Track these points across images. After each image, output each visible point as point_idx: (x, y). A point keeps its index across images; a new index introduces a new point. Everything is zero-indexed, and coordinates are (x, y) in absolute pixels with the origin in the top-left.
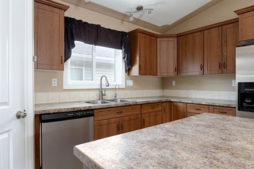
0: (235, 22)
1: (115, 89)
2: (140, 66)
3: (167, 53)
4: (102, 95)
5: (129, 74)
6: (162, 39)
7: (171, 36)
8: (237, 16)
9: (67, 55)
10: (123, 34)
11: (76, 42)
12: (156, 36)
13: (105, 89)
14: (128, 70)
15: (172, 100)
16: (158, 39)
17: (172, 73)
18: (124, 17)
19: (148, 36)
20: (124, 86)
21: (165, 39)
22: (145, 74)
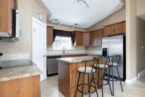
0: (104, 29)
1: (68, 50)
2: (76, 43)
3: (86, 38)
4: (64, 52)
5: (73, 45)
6: (85, 33)
7: (88, 32)
8: (104, 27)
9: (54, 40)
10: (71, 32)
11: (56, 36)
12: (83, 32)
13: (65, 51)
14: (73, 44)
15: (87, 54)
16: (83, 33)
17: (88, 45)
18: (71, 27)
19: (79, 33)
20: (71, 50)
21: (86, 33)
22: (78, 45)
